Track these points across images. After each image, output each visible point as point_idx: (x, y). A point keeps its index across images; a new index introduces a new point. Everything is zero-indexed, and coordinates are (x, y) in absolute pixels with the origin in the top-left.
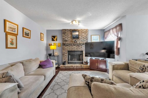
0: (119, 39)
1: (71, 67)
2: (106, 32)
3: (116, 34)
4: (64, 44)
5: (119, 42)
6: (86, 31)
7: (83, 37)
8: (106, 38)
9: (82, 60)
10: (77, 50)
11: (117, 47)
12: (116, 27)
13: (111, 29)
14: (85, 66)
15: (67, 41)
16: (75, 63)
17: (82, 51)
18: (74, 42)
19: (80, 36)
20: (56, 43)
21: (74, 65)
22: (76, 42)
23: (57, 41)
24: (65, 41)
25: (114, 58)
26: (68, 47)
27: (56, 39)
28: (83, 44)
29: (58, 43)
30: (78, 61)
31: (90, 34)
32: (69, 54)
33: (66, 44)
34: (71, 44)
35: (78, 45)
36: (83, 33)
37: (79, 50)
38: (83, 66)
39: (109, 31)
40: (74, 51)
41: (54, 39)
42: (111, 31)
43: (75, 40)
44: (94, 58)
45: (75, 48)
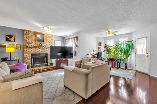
0: (76, 46)
1: (37, 70)
2: (67, 39)
3: (74, 42)
4: (27, 46)
5: (76, 48)
6: (51, 36)
7: (48, 41)
8: (66, 44)
9: (47, 62)
10: (42, 53)
11: (75, 51)
12: (74, 38)
13: (70, 38)
14: (51, 67)
15: (30, 43)
16: (40, 66)
17: (47, 54)
18: (40, 45)
19: (45, 40)
20: (14, 45)
21: (39, 68)
22: (42, 45)
23: (14, 41)
24: (28, 43)
25: (73, 58)
26: (32, 49)
27: (14, 40)
28: (48, 48)
29: (16, 45)
30: (43, 63)
31: (54, 39)
32: (32, 58)
33: (30, 46)
34: (35, 47)
35: (43, 48)
36: (48, 37)
37: (44, 53)
38: (49, 67)
39: (69, 39)
40: (39, 54)
41: (10, 39)
42: (71, 40)
43: (41, 43)
44: (59, 59)
45: (39, 51)
